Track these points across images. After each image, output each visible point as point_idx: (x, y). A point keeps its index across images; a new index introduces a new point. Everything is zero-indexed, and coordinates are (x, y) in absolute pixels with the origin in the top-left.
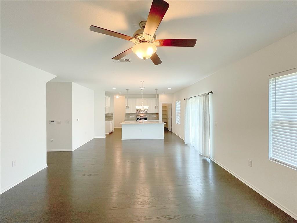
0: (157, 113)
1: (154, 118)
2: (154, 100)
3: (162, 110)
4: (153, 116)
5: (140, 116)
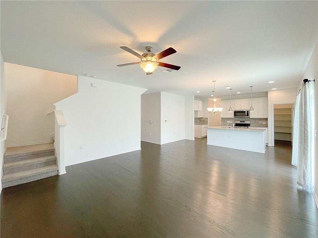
5: (240, 122)
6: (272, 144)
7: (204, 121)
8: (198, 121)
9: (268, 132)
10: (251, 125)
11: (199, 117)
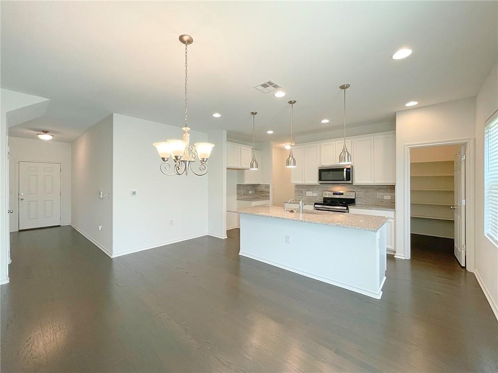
0: (389, 182)
1: (382, 201)
2: (378, 141)
3: (411, 177)
4: (379, 195)
5: (334, 194)
6: (404, 252)
7: (262, 192)
8: (250, 192)
9: (395, 222)
10: (357, 202)
11: (247, 182)
